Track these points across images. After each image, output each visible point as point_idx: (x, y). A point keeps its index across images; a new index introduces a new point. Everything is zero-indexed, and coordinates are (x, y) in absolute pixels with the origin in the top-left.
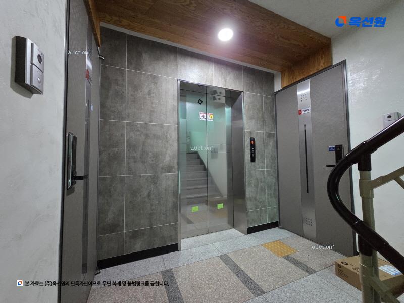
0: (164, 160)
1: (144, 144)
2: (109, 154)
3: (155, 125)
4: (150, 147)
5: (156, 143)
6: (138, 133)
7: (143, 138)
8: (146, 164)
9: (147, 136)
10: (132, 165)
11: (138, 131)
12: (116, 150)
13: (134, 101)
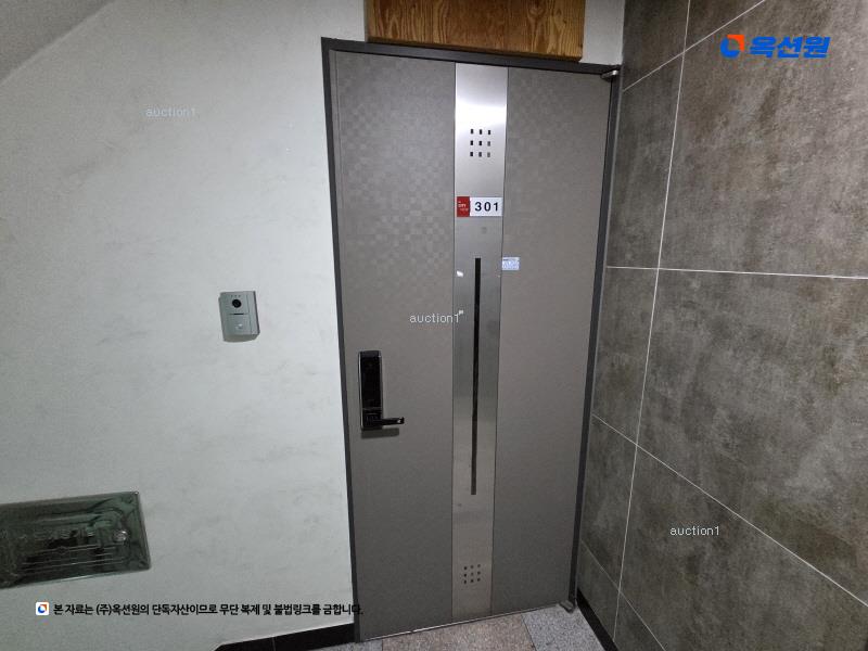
0: (787, 474)
1: (704, 360)
2: (613, 365)
3: (770, 283)
4: (725, 385)
5: (758, 371)
6: (690, 315)
7: (701, 338)
8: (698, 445)
9: (721, 331)
10: (657, 422)
11: (690, 305)
12: (626, 358)
13: (692, 184)
